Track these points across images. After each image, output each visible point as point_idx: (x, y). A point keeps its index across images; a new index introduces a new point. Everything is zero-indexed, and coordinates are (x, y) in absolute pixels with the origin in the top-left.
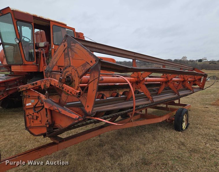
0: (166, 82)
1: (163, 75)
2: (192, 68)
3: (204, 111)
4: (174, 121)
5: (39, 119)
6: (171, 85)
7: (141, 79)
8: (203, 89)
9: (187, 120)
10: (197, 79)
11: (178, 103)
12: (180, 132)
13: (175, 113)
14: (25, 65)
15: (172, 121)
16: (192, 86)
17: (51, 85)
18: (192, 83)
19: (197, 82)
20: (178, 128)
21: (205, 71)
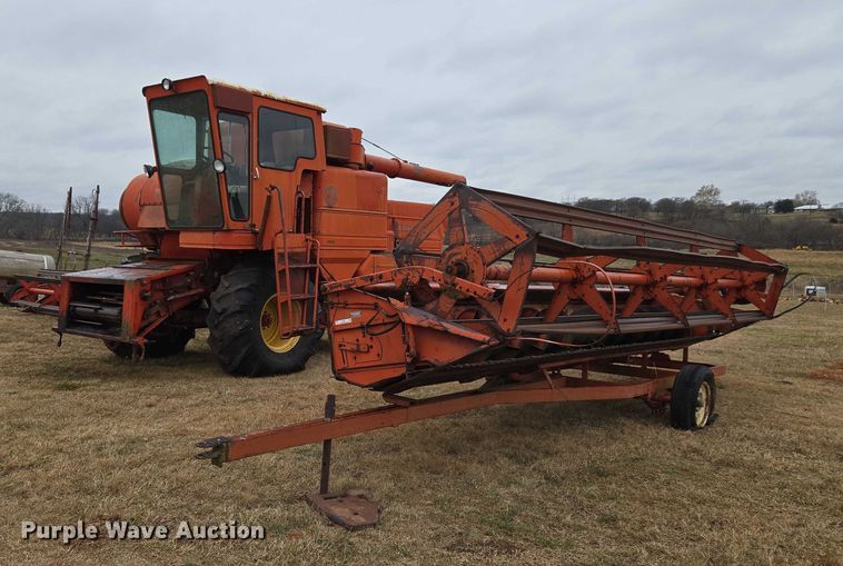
0: (648, 286)
1: (638, 265)
2: (732, 244)
3: (774, 392)
4: (668, 407)
5: (374, 352)
6: (661, 295)
7: (586, 275)
8: (773, 318)
9: (711, 403)
10: (749, 280)
11: (681, 360)
12: (689, 432)
13: (671, 381)
14: (229, 231)
15: (664, 402)
16: (732, 306)
17: (421, 279)
18: (733, 295)
19: (749, 294)
20: (681, 418)
21: (779, 256)
